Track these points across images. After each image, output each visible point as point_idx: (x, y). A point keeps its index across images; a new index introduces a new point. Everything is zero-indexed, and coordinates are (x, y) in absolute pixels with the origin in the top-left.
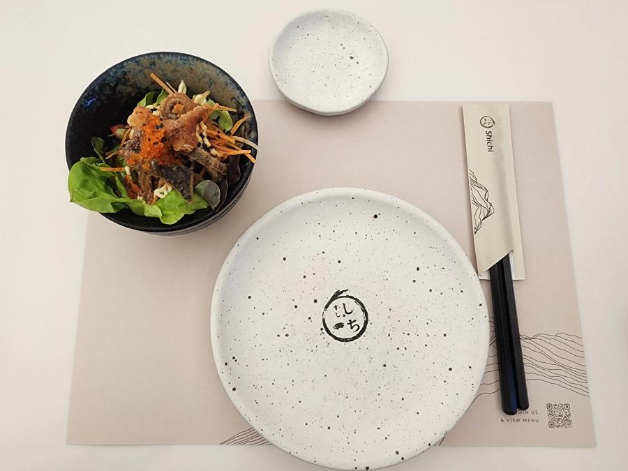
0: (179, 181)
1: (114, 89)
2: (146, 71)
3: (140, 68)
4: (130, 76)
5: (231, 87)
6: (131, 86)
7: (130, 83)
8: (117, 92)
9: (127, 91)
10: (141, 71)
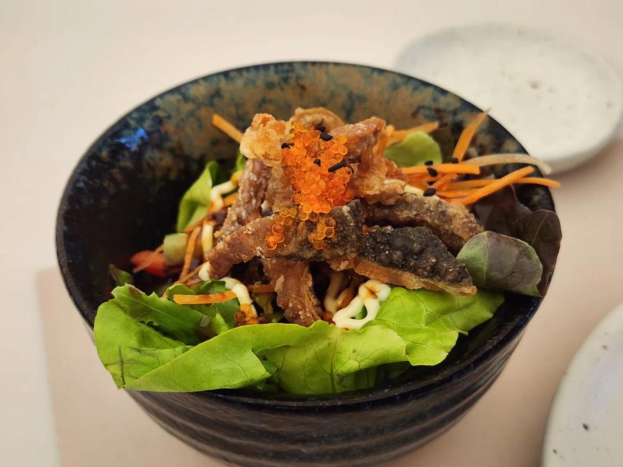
0: (416, 247)
1: (138, 156)
2: (203, 112)
3: (188, 107)
4: (169, 126)
5: (405, 91)
6: (172, 151)
7: (168, 145)
8: (145, 166)
9: (163, 163)
10: (191, 114)
